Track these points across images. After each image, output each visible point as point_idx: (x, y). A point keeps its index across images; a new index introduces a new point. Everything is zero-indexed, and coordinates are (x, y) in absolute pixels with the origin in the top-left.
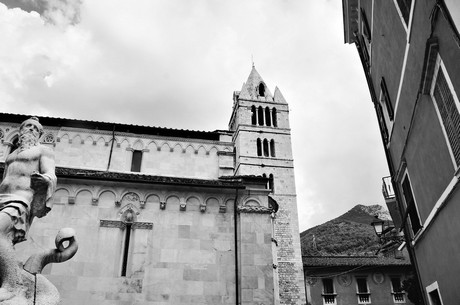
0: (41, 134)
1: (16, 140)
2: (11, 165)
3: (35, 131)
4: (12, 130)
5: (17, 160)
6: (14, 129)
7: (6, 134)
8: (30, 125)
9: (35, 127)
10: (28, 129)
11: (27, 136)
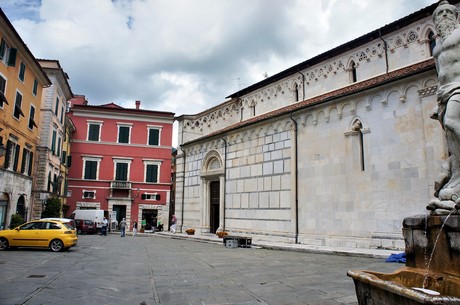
0: (457, 14)
1: (431, 34)
2: (440, 57)
3: (449, 15)
4: (422, 27)
5: (444, 50)
6: (424, 25)
7: (419, 33)
8: (442, 12)
9: (448, 11)
10: (441, 16)
11: (443, 23)
